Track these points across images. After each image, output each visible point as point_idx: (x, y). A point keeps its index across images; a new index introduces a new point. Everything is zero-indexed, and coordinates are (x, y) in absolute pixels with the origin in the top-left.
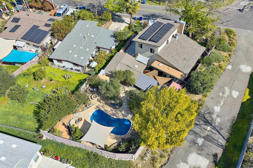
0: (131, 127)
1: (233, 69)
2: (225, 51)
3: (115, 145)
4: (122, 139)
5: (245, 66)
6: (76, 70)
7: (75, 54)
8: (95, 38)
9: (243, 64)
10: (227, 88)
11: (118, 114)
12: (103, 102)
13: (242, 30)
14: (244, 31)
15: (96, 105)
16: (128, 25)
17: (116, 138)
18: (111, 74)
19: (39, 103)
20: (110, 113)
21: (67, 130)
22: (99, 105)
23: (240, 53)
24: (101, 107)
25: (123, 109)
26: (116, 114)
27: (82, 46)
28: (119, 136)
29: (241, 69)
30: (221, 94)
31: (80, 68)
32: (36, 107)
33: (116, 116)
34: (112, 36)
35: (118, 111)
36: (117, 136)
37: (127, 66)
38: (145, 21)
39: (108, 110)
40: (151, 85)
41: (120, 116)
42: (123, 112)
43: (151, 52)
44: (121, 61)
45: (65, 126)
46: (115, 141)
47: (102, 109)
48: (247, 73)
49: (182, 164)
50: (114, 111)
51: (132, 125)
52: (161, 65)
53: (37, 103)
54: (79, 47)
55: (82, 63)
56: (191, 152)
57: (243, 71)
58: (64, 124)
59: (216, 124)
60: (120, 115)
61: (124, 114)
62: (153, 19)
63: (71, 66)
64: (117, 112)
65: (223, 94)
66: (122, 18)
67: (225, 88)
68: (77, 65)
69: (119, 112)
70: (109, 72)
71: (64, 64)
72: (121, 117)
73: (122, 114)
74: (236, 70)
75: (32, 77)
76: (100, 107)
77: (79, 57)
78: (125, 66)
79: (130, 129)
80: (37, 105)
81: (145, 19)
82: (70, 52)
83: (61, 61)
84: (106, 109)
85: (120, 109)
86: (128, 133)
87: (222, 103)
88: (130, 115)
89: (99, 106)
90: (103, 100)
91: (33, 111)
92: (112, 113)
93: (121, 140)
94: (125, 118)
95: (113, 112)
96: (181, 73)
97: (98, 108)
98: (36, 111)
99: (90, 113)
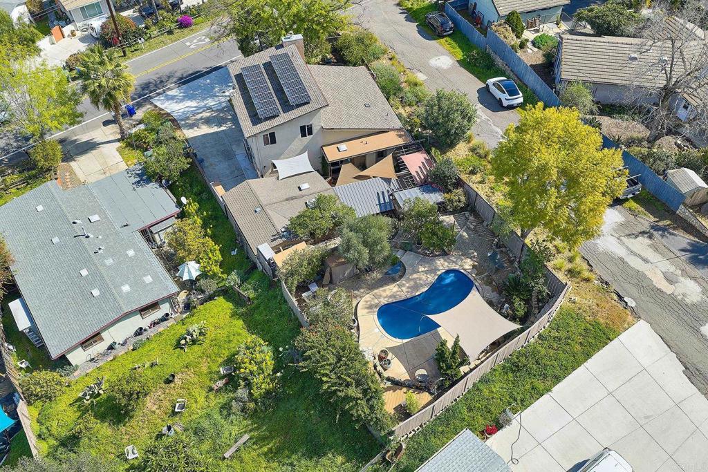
0: (469, 276)
1: (430, 76)
5: (434, 59)
6: (154, 324)
7: (118, 287)
8: (106, 217)
9: (429, 59)
11: (420, 279)
12: (362, 290)
15: (362, 308)
16: (118, 144)
18: (284, 239)
19: (248, 432)
20: (407, 292)
22: (367, 302)
24: (376, 301)
25: (412, 265)
27: (104, 257)
29: (439, 67)
31: (165, 308)
33: (422, 286)
34: (139, 182)
35: (412, 274)
37: (287, 200)
38: (144, 109)
39: (392, 292)
40: (378, 193)
41: (427, 279)
42: (421, 269)
43: (303, 135)
47: (384, 301)
48: (453, 66)
49: (599, 242)
50: (404, 282)
53: (247, 437)
54: (103, 265)
55: (166, 289)
57: (445, 68)
60: (424, 277)
61: (426, 269)
63: (137, 322)
64: (414, 279)
68: (154, 306)
69: (415, 276)
70: (275, 240)
71: (109, 337)
72: (432, 279)
73: (426, 272)
76: (372, 303)
78: (284, 203)
79: (472, 278)
80: (250, 439)
81: (139, 105)
82: (96, 292)
83: (99, 334)
84: (388, 293)
85: (409, 270)
88: (438, 262)
89: (369, 303)
90: (358, 289)
92: (408, 287)
94: (439, 273)
95: (407, 285)
96: (391, 133)
97: (376, 307)
98: (270, 450)
99: (377, 330)
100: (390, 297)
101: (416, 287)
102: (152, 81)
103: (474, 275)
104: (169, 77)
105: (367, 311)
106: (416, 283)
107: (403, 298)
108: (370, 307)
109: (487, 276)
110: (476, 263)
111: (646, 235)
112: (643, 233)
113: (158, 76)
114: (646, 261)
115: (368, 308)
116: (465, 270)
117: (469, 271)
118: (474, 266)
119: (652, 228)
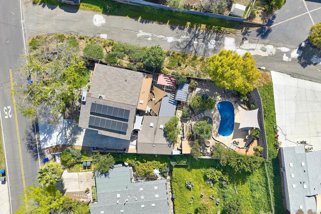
0: (223, 101)
1: (105, 32)
4: (235, 103)
5: (94, 21)
9: (92, 23)
13: (24, 30)
16: (66, 171)
23: (72, 28)
25: (210, 114)
27: (140, 198)
28: (234, 106)
29: (102, 24)
32: (239, 185)
34: (106, 175)
35: (213, 117)
39: (215, 126)
40: (169, 102)
41: (217, 113)
45: (248, 149)
47: (217, 130)
52: (141, 101)
54: (143, 200)
55: (163, 184)
57: (104, 22)
61: (213, 111)
65: (148, 37)
67: (139, 37)
73: (215, 112)
76: (216, 134)
77: (157, 191)
78: (156, 136)
80: (236, 185)
81: (43, 154)
85: (210, 116)
91: (243, 186)
92: (217, 121)
94: (217, 109)
97: (218, 134)
99: (225, 138)
100: (217, 128)
101: (218, 119)
102: (28, 143)
103: (224, 99)
105: (217, 137)
106: (216, 117)
107: (219, 124)
108: (217, 136)
109: (226, 96)
110: (220, 95)
111: (245, 40)
112: (243, 39)
113: (25, 140)
114: (253, 50)
116: (220, 100)
117: (221, 99)
118: (221, 97)
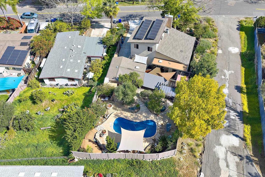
0: (157, 127)
1: (224, 52)
2: (211, 38)
3: (149, 147)
4: (153, 140)
5: (232, 47)
6: (72, 85)
7: (67, 68)
8: (82, 48)
9: (230, 46)
10: (226, 70)
11: (140, 117)
12: (120, 109)
13: (217, 17)
14: (220, 16)
15: (114, 114)
16: (109, 30)
17: (147, 141)
18: (115, 80)
19: (52, 126)
20: (132, 118)
21: (96, 145)
22: (117, 113)
23: (223, 37)
24: (120, 115)
25: (142, 111)
26: (137, 117)
27: (71, 59)
28: (149, 138)
29: (231, 51)
30: (223, 77)
31: (76, 82)
32: (50, 132)
33: (138, 119)
34: (99, 42)
36: (147, 138)
37: (128, 69)
38: (124, 22)
39: (128, 115)
40: (159, 82)
41: (142, 119)
42: (144, 114)
43: (149, 50)
44: (121, 66)
45: (92, 142)
46: (147, 144)
47: (122, 116)
48: (237, 54)
49: (217, 147)
50: (134, 115)
51: (158, 124)
52: (161, 61)
53: (50, 127)
54: (69, 60)
55: (78, 76)
56: (220, 135)
57: (233, 53)
58: (90, 141)
59: (230, 104)
60: (142, 117)
61: (145, 115)
62: (132, 20)
63: (66, 81)
64: (138, 116)
65: (224, 76)
66: (100, 23)
67: (224, 71)
68: (73, 79)
69: (139, 115)
70: (113, 79)
71: (58, 81)
72: (144, 119)
73: (144, 116)
74: (227, 53)
75: (29, 102)
76: (118, 114)
77: (73, 71)
78: (126, 69)
79: (157, 128)
80: (50, 129)
81: (124, 21)
82: (61, 67)
83: (54, 78)
84: (126, 115)
85: (140, 112)
86: (156, 133)
87: (227, 85)
88: (152, 116)
89: (117, 114)
90: (119, 108)
91: (48, 136)
92: (133, 117)
93: (152, 142)
94: (148, 119)
95: (134, 116)
96: (183, 65)
97: (118, 116)
98: (52, 135)
99: (111, 123)
101: (136, 119)
102: (134, 15)
103: (159, 128)
104: (139, 16)
107: (129, 119)
109: (163, 131)
110: (164, 124)
111: (240, 158)
112: (240, 156)
113: (136, 14)
114: (228, 166)
115: (115, 115)
118: (162, 125)
119: (246, 157)
